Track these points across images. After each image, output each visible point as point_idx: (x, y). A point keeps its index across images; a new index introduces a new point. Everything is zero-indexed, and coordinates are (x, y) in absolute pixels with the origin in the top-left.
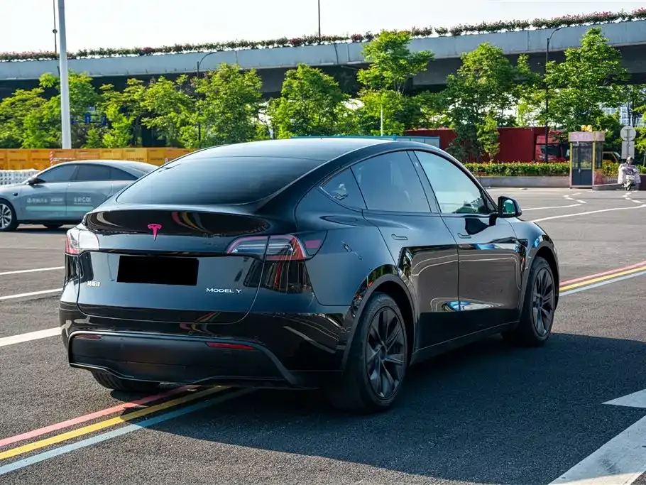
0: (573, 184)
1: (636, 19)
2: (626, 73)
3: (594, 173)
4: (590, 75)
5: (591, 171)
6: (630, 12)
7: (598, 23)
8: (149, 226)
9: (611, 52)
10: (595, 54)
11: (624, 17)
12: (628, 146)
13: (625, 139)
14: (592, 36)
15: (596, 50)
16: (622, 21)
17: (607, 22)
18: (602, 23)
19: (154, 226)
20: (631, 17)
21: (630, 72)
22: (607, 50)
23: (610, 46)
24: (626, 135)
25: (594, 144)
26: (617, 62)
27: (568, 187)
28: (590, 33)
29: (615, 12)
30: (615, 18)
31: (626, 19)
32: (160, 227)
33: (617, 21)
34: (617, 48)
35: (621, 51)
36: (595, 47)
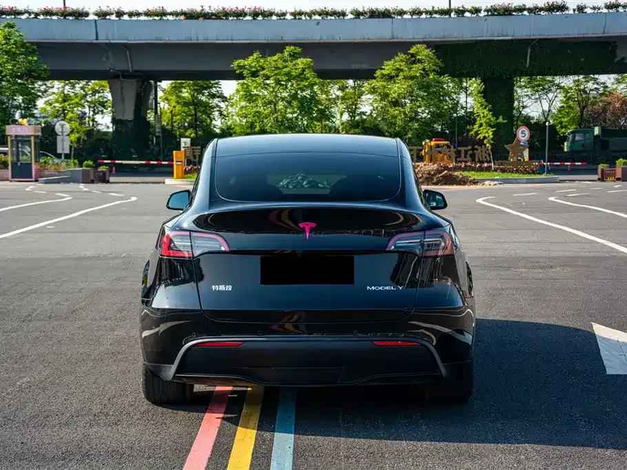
0: (12, 177)
1: (41, 17)
2: (45, 70)
3: (34, 167)
4: (10, 69)
5: (31, 164)
6: (36, 10)
7: (4, 16)
8: (301, 225)
9: (27, 48)
10: (13, 47)
11: (30, 14)
12: (63, 140)
13: (60, 134)
14: (7, 29)
15: (13, 44)
16: (28, 18)
17: (13, 17)
18: (8, 17)
19: (307, 225)
20: (37, 15)
21: (49, 68)
22: (23, 45)
23: (25, 41)
24: (60, 130)
25: (32, 138)
26: (36, 58)
27: (7, 180)
28: (5, 27)
29: (21, 7)
30: (21, 13)
31: (33, 16)
32: (314, 225)
33: (24, 17)
34: (33, 43)
35: (38, 47)
36: (12, 41)
